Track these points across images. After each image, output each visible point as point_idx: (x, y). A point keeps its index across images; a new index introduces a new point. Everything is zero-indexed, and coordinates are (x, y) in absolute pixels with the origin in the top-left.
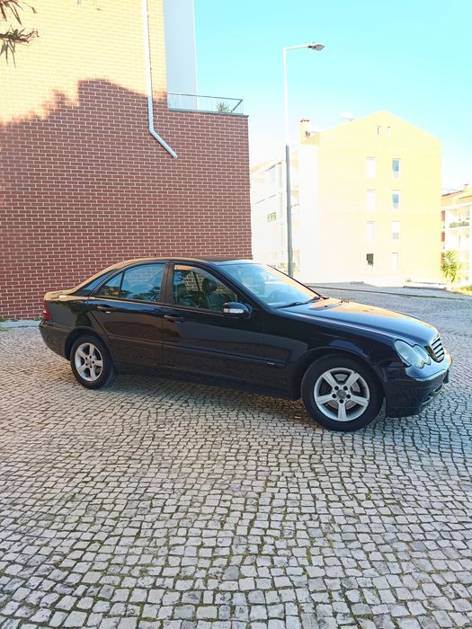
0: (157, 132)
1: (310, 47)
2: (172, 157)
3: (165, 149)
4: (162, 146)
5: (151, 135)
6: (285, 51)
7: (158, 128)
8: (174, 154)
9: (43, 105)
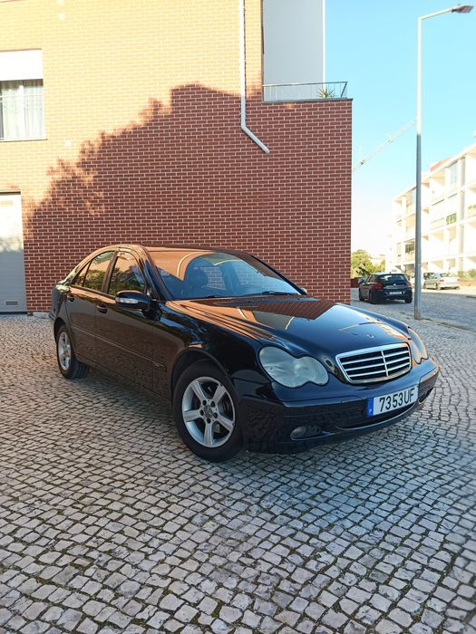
0: (249, 128)
1: (453, 11)
2: (264, 152)
3: (256, 144)
4: (254, 142)
5: (243, 131)
6: (420, 21)
7: (251, 124)
8: (265, 148)
9: (142, 114)
